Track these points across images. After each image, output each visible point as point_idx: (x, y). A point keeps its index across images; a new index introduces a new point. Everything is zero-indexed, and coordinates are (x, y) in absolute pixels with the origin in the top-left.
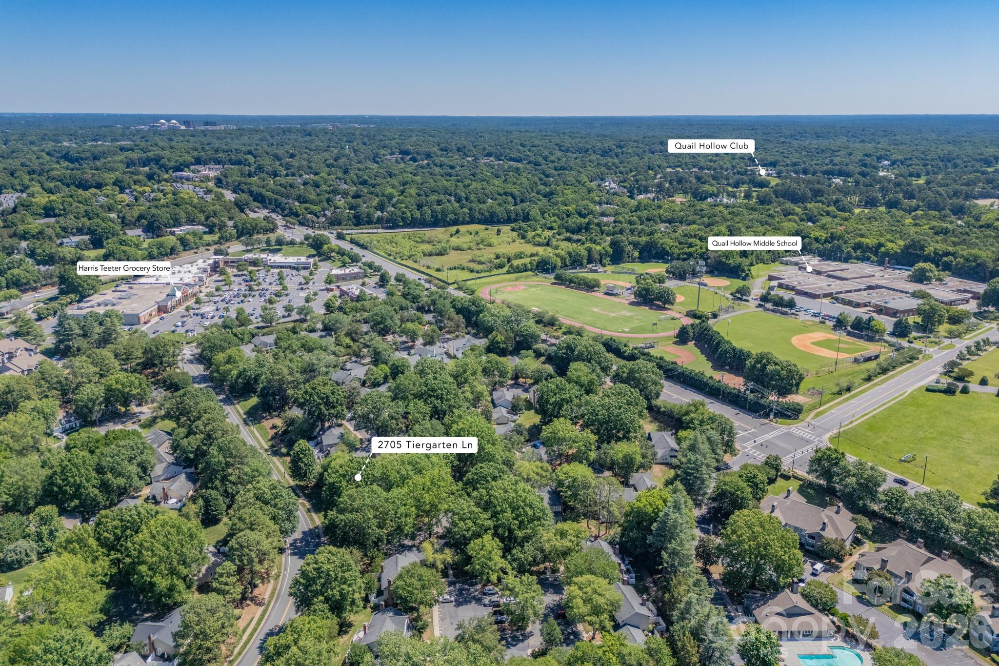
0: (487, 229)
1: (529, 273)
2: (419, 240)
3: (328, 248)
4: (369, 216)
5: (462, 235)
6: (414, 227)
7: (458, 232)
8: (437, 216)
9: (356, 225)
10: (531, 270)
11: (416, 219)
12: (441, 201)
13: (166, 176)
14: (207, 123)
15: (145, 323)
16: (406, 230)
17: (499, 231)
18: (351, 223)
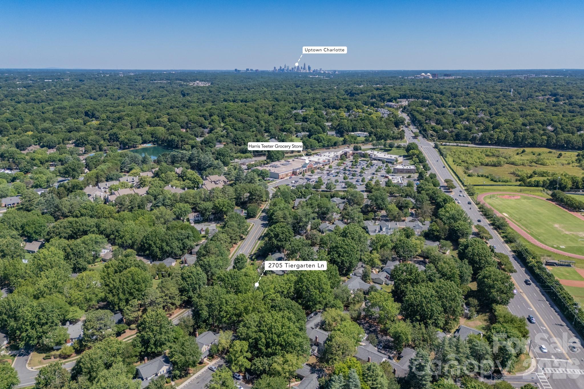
0: (550, 152)
1: (541, 188)
2: (490, 154)
3: (412, 152)
4: (466, 135)
5: (526, 154)
6: (499, 145)
7: (523, 151)
8: (518, 139)
9: (455, 140)
10: (543, 186)
11: (501, 140)
12: (533, 129)
13: (382, 104)
14: (446, 75)
15: (281, 179)
16: (492, 147)
17: (560, 155)
18: (452, 138)
